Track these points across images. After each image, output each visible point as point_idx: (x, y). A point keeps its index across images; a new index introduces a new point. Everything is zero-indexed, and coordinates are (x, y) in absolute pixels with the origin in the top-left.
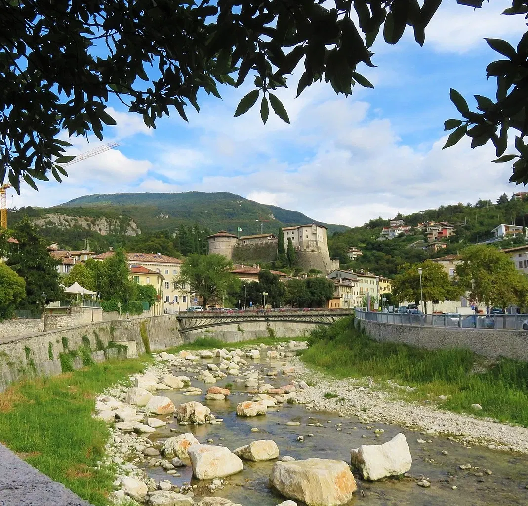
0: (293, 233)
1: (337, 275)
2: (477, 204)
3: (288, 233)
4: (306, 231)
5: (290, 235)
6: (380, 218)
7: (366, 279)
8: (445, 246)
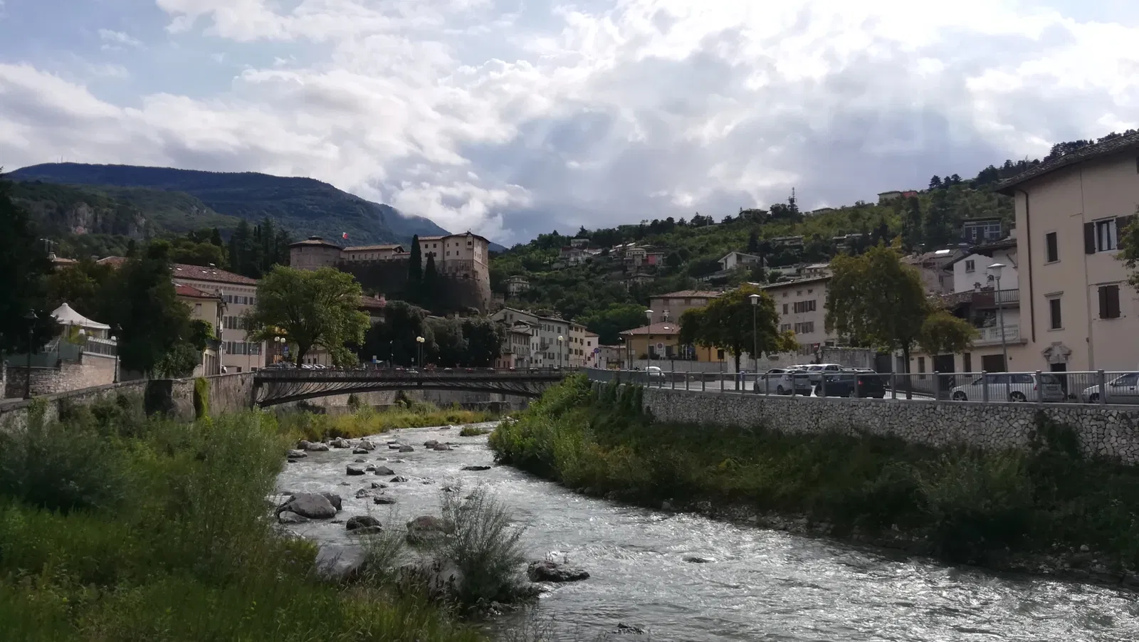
0: (435, 246)
1: (506, 317)
2: (692, 221)
3: (426, 246)
4: (457, 244)
5: (431, 249)
6: (555, 233)
7: (551, 324)
8: (653, 280)
